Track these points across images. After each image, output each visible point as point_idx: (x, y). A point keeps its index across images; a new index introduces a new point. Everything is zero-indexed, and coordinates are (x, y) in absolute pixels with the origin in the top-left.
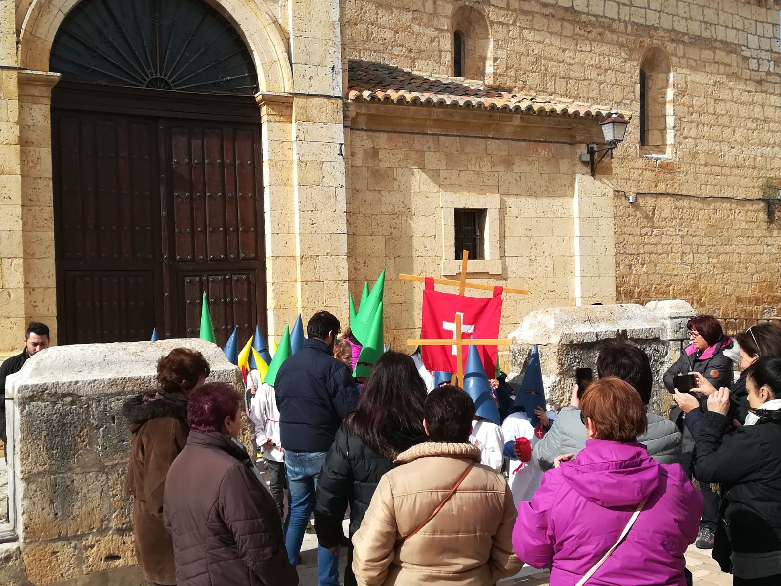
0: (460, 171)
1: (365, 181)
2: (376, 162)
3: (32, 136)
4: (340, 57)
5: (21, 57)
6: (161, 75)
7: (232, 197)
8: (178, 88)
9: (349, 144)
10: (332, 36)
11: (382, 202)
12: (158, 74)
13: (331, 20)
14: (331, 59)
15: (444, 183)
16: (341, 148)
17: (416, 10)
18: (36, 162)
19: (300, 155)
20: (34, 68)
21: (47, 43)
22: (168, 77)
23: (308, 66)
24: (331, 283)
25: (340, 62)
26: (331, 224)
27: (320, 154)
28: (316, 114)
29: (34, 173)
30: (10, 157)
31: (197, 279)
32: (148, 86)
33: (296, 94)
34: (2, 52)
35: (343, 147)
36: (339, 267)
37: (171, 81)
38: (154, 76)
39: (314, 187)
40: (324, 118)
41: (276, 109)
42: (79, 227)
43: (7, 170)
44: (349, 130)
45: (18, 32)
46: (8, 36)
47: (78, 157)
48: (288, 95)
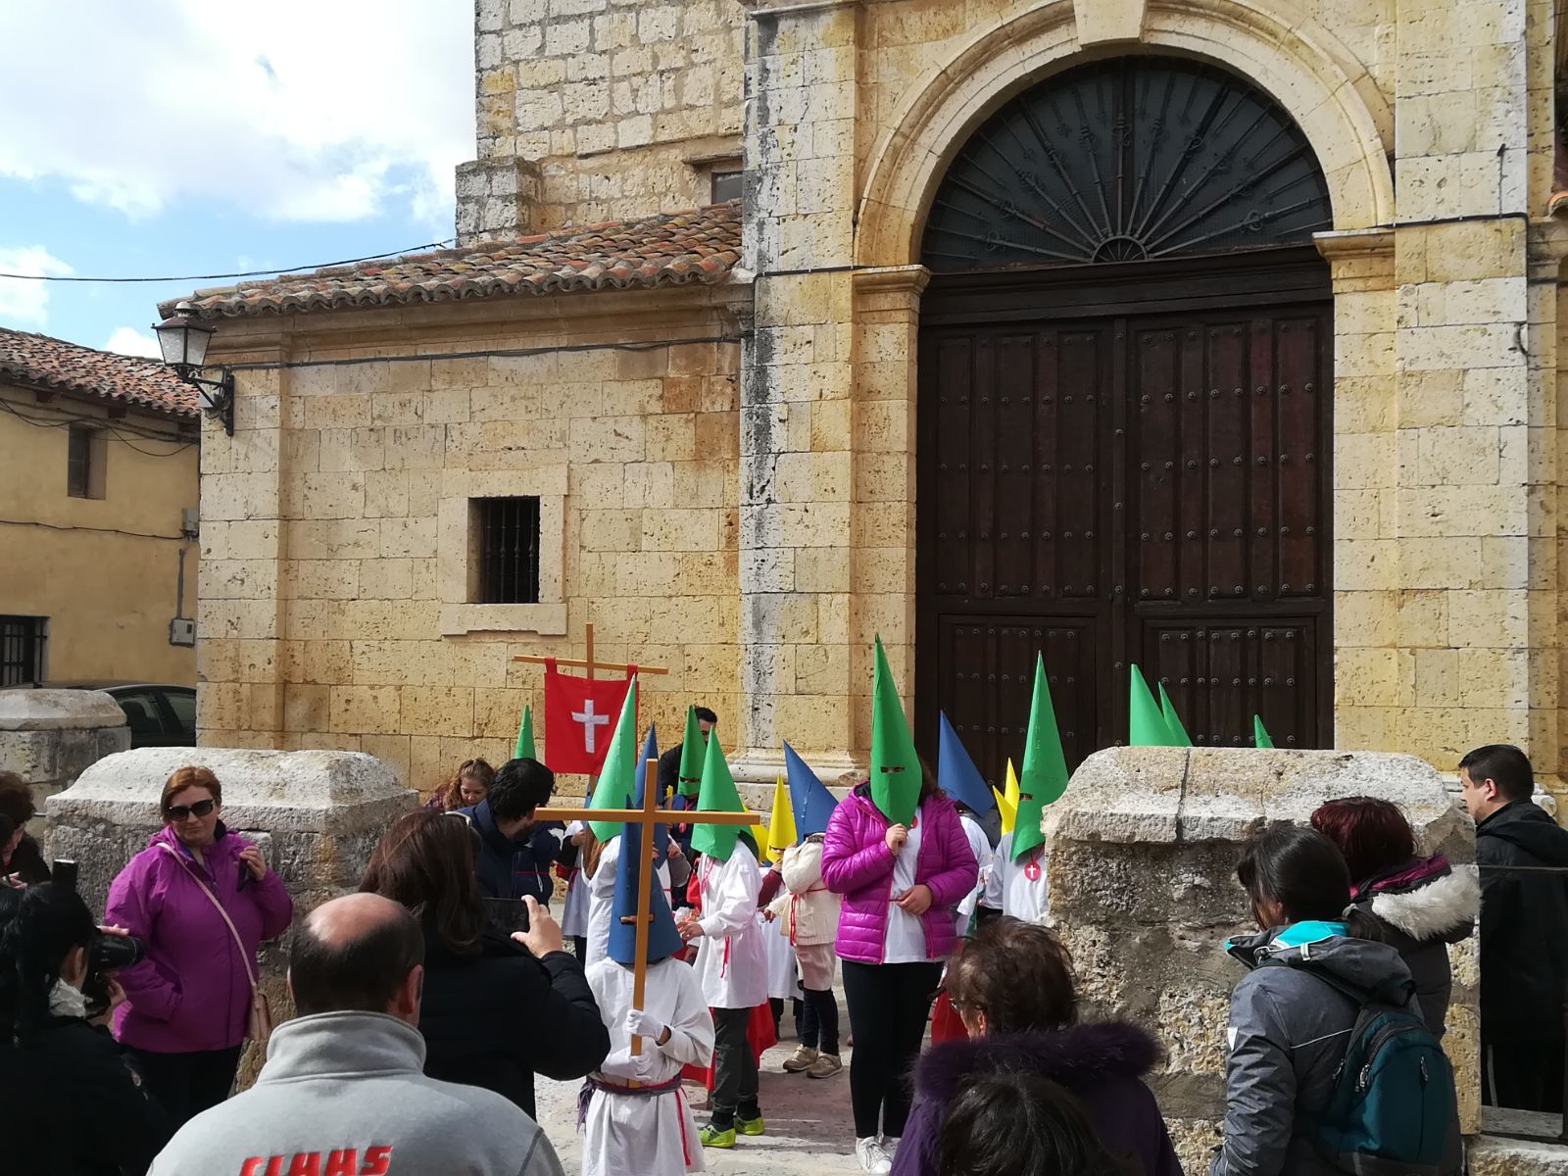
3: (877, 380)
4: (1523, 121)
5: (860, 246)
6: (1131, 235)
7: (1264, 464)
8: (1157, 254)
9: (1551, 320)
10: (1502, 77)
12: (1119, 232)
13: (1501, 41)
14: (1497, 131)
16: (1518, 334)
18: (881, 425)
19: (1407, 360)
20: (885, 263)
21: (907, 214)
22: (1137, 236)
23: (1434, 159)
24: (1479, 653)
25: (1524, 131)
26: (1484, 514)
27: (1459, 355)
28: (1450, 263)
29: (878, 444)
30: (836, 422)
31: (1184, 636)
32: (1097, 260)
33: (1400, 226)
34: (831, 244)
35: (1524, 331)
36: (1504, 614)
37: (1143, 241)
38: (1111, 238)
39: (1441, 429)
40: (1473, 268)
41: (1358, 266)
42: (962, 535)
43: (831, 443)
44: (1553, 287)
45: (857, 202)
46: (843, 215)
47: (966, 408)
48: (1382, 230)
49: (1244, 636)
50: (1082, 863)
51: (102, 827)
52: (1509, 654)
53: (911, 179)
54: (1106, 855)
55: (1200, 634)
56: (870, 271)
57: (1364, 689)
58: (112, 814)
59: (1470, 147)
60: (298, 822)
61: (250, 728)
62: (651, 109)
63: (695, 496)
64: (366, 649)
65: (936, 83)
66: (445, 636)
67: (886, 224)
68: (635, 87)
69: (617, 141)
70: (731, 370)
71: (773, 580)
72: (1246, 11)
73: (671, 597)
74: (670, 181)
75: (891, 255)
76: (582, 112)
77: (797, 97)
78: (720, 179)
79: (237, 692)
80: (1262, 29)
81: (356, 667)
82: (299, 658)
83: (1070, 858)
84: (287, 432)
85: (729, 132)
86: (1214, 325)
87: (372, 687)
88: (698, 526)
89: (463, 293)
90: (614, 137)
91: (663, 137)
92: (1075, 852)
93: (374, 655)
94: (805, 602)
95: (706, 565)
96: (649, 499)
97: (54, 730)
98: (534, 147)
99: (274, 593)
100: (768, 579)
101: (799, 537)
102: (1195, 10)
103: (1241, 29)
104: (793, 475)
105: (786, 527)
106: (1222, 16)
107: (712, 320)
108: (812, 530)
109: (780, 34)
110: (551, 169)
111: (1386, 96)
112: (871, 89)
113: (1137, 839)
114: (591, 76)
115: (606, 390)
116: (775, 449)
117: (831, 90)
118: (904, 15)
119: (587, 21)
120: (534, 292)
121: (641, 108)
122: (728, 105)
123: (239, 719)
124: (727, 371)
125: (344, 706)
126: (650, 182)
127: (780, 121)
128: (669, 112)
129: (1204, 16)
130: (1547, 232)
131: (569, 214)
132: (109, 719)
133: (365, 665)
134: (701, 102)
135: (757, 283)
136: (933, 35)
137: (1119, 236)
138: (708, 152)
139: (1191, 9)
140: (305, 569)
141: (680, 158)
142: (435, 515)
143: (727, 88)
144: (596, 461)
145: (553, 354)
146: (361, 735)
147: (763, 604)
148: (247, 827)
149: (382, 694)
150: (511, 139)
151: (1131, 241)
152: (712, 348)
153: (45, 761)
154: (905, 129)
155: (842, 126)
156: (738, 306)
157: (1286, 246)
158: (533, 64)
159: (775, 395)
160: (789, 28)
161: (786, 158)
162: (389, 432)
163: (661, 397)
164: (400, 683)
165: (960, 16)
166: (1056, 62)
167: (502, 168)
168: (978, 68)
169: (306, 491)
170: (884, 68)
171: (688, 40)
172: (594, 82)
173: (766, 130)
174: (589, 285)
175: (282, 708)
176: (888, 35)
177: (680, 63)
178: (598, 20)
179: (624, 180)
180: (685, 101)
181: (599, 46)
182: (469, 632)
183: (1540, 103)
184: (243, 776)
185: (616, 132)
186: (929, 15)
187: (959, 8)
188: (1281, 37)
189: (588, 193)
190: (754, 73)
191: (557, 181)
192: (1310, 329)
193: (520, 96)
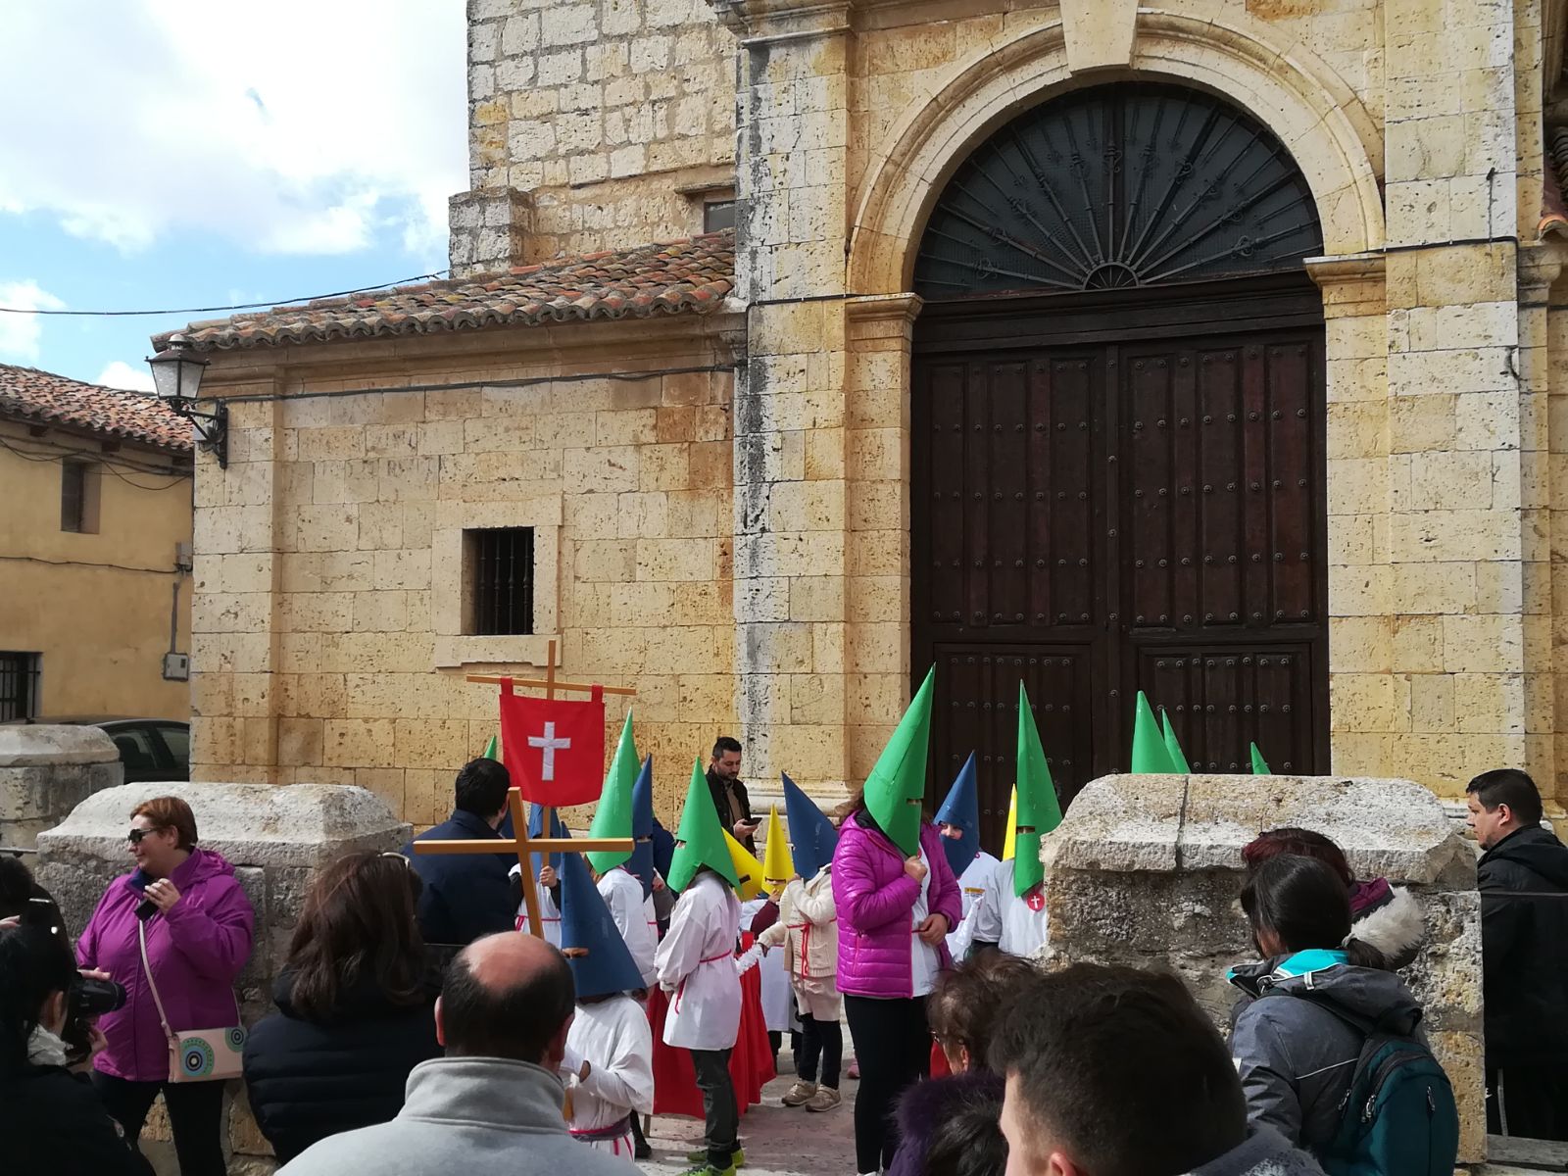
3: (872, 409)
4: (1512, 145)
5: (853, 274)
6: (1123, 262)
7: (1257, 491)
8: (1148, 280)
9: (1543, 344)
10: (1491, 100)
12: (1111, 259)
13: (1489, 64)
14: (1486, 155)
16: (1510, 358)
18: (875, 453)
19: (1399, 385)
20: (877, 290)
21: (899, 242)
22: (1128, 262)
23: (1424, 183)
24: (1473, 679)
25: (1513, 155)
26: (1477, 539)
27: (1452, 378)
28: (1441, 287)
29: (872, 473)
30: (830, 450)
31: (1180, 662)
32: (1089, 286)
33: (1390, 250)
34: (824, 272)
35: (1515, 355)
36: (1499, 638)
37: (1134, 267)
38: (1103, 264)
39: (1434, 454)
40: (1464, 293)
41: (1349, 291)
42: (956, 563)
43: (825, 472)
44: (1544, 311)
45: (850, 230)
46: (834, 243)
47: (960, 436)
48: (1372, 255)
49: (1239, 662)
50: (1082, 892)
51: (93, 863)
52: (1504, 679)
53: (903, 207)
54: (1105, 884)
55: (1195, 661)
56: (863, 299)
57: (1360, 715)
58: (104, 849)
59: (1460, 171)
60: (291, 857)
61: (243, 763)
62: (641, 139)
63: (690, 525)
64: (360, 682)
65: (928, 111)
66: (440, 668)
67: (878, 253)
68: (627, 117)
69: (609, 171)
70: (724, 400)
71: (769, 609)
72: (1235, 36)
73: (665, 627)
74: (663, 211)
75: (883, 286)
76: (575, 141)
77: (789, 125)
78: (712, 208)
79: (230, 726)
80: (1250, 55)
81: (350, 700)
82: (293, 692)
83: (1069, 888)
84: (281, 465)
85: (721, 161)
86: (1206, 351)
87: (366, 721)
88: (693, 556)
89: (456, 324)
90: (606, 167)
91: (654, 168)
92: (1074, 881)
93: (368, 688)
94: (800, 632)
95: (700, 594)
96: (643, 529)
97: (46, 766)
98: (527, 178)
99: (267, 626)
100: (762, 609)
101: (794, 566)
102: (1185, 36)
103: (1231, 55)
104: (787, 504)
105: (780, 556)
106: (1212, 42)
107: (705, 349)
108: (807, 559)
109: (771, 63)
110: (544, 200)
111: (1375, 121)
112: (863, 117)
113: (1137, 867)
114: (583, 107)
115: (600, 420)
116: (769, 478)
117: (822, 118)
118: (894, 43)
119: (579, 52)
120: (528, 323)
121: (633, 138)
122: (720, 135)
123: (232, 754)
124: (720, 400)
125: (338, 739)
126: (643, 212)
127: (771, 149)
128: (662, 142)
129: (1193, 42)
130: (1537, 256)
131: (563, 244)
132: (101, 754)
133: (359, 698)
134: (693, 132)
135: (750, 313)
136: (924, 62)
137: (1111, 262)
138: (701, 181)
139: (1181, 35)
140: (298, 602)
141: (673, 187)
142: (430, 547)
143: (719, 118)
144: (591, 491)
145: (547, 385)
146: (355, 769)
147: (758, 634)
148: (240, 862)
149: (376, 727)
150: (504, 170)
151: (1122, 268)
152: (705, 378)
153: (37, 797)
154: (896, 157)
155: (834, 155)
156: (731, 335)
157: (1277, 271)
158: (525, 95)
159: (768, 425)
160: (780, 57)
161: (778, 187)
162: (383, 463)
163: (655, 427)
164: (393, 716)
165: (951, 44)
166: (1046, 88)
167: (495, 200)
168: (968, 95)
169: (300, 524)
170: (875, 97)
171: (679, 69)
172: (586, 112)
173: (758, 159)
174: (582, 315)
175: (276, 742)
176: (880, 63)
177: (673, 93)
178: (590, 50)
179: (617, 210)
180: (677, 130)
181: (591, 76)
182: (463, 664)
183: (1528, 126)
184: (236, 811)
185: (609, 162)
186: (920, 42)
187: (950, 35)
188: (1270, 62)
189: (580, 223)
190: (746, 102)
191: (550, 212)
192: (1302, 354)
193: (514, 127)
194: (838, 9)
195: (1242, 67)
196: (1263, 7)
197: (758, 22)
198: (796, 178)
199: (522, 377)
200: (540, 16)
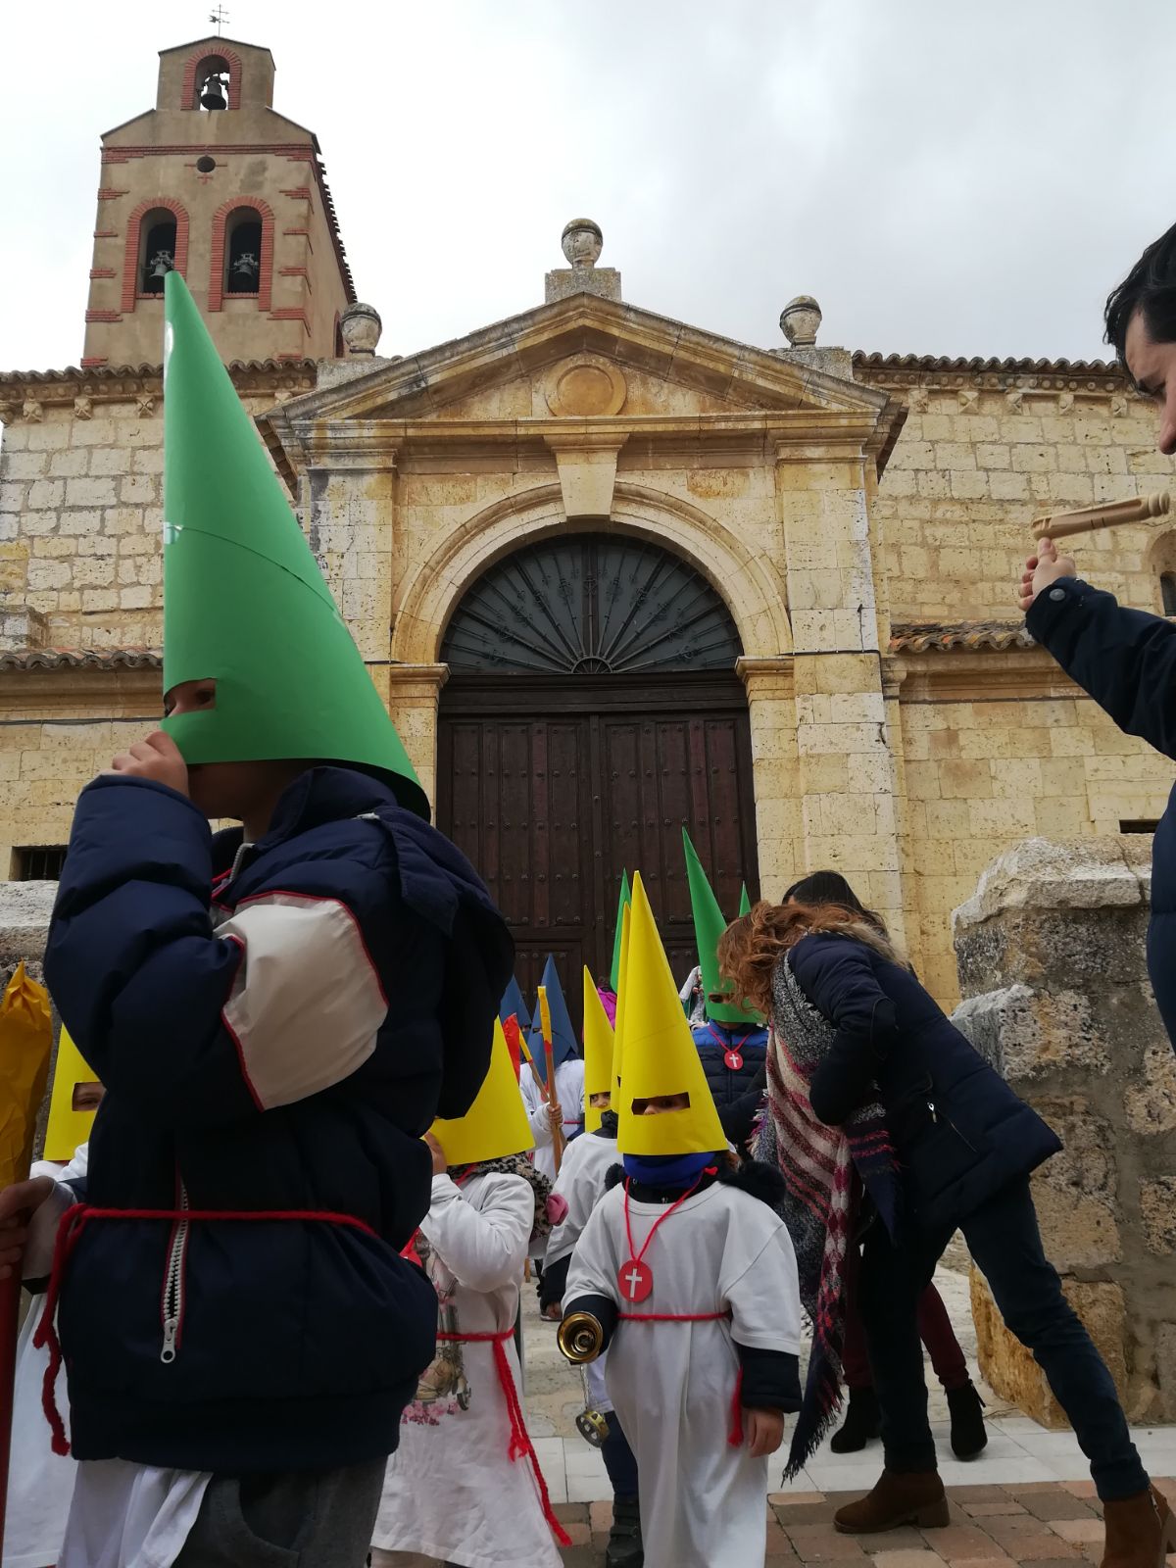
0: (1126, 756)
1: (936, 784)
2: (955, 751)
4: (872, 591)
5: (396, 647)
6: (600, 656)
9: (899, 723)
10: (856, 561)
11: (972, 817)
12: (591, 653)
13: (854, 539)
14: (856, 596)
15: (1094, 778)
16: (880, 731)
17: (1079, 550)
19: (809, 746)
20: (415, 661)
21: (433, 626)
22: (604, 657)
23: (816, 611)
25: (873, 597)
26: (868, 855)
27: (844, 743)
28: (833, 681)
32: (576, 672)
33: (797, 654)
34: (372, 643)
35: (884, 729)
37: (609, 661)
38: (586, 657)
39: (835, 795)
40: (848, 685)
41: (767, 682)
44: (897, 702)
45: (394, 616)
46: (382, 622)
47: (476, 778)
48: (784, 657)
50: (1054, 931)
53: (436, 602)
54: (1074, 921)
56: (405, 665)
59: (840, 605)
62: (150, 582)
65: (458, 533)
67: (415, 634)
68: (138, 564)
69: (119, 603)
72: (683, 504)
75: (420, 657)
76: (90, 578)
77: (344, 533)
80: (695, 519)
83: (1041, 927)
86: (663, 722)
89: (29, 664)
90: (117, 600)
92: (1045, 921)
98: (42, 603)
103: (679, 517)
106: (668, 507)
109: (330, 486)
110: (56, 622)
111: (779, 570)
112: (403, 534)
113: (1104, 902)
114: (99, 553)
117: (373, 531)
118: (429, 485)
119: (99, 512)
120: (101, 667)
121: (142, 580)
126: (147, 636)
127: (329, 549)
129: (654, 506)
130: (891, 664)
136: (452, 501)
137: (592, 656)
139: (645, 500)
145: (108, 724)
150: (22, 595)
151: (599, 661)
154: (432, 563)
155: (382, 557)
157: (712, 668)
158: (47, 540)
160: (338, 482)
161: (334, 577)
165: (473, 490)
166: (546, 529)
167: (14, 615)
168: (488, 526)
170: (412, 520)
172: (102, 558)
173: (317, 555)
174: (154, 663)
176: (417, 498)
178: (109, 513)
179: (124, 634)
181: (108, 531)
183: (879, 582)
185: (119, 597)
186: (449, 486)
187: (472, 484)
188: (708, 524)
189: (89, 642)
190: (306, 512)
191: (62, 631)
192: (730, 728)
193: (33, 563)
194: (387, 454)
195: (687, 527)
196: (699, 489)
197: (320, 455)
198: (350, 569)
199: (84, 716)
200: (65, 483)
